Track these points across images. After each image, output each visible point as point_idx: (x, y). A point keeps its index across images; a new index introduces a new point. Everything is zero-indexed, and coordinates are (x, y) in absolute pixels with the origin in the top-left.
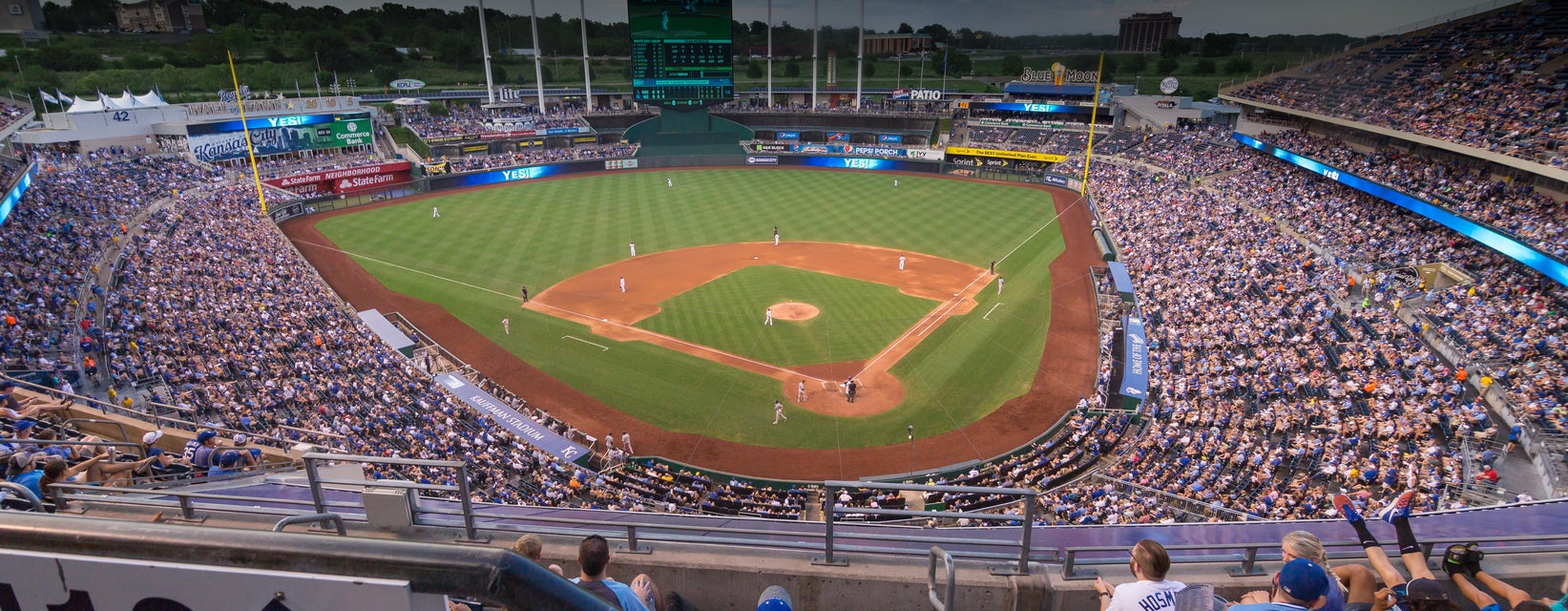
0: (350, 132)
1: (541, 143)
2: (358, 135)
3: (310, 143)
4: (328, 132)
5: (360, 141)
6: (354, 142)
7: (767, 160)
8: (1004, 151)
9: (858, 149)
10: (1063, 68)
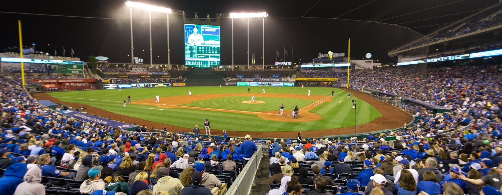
0: (74, 69)
1: (149, 76)
2: (77, 70)
3: (56, 71)
4: (64, 67)
5: (78, 72)
6: (75, 72)
7: (233, 84)
8: (316, 79)
9: (265, 80)
10: (332, 53)
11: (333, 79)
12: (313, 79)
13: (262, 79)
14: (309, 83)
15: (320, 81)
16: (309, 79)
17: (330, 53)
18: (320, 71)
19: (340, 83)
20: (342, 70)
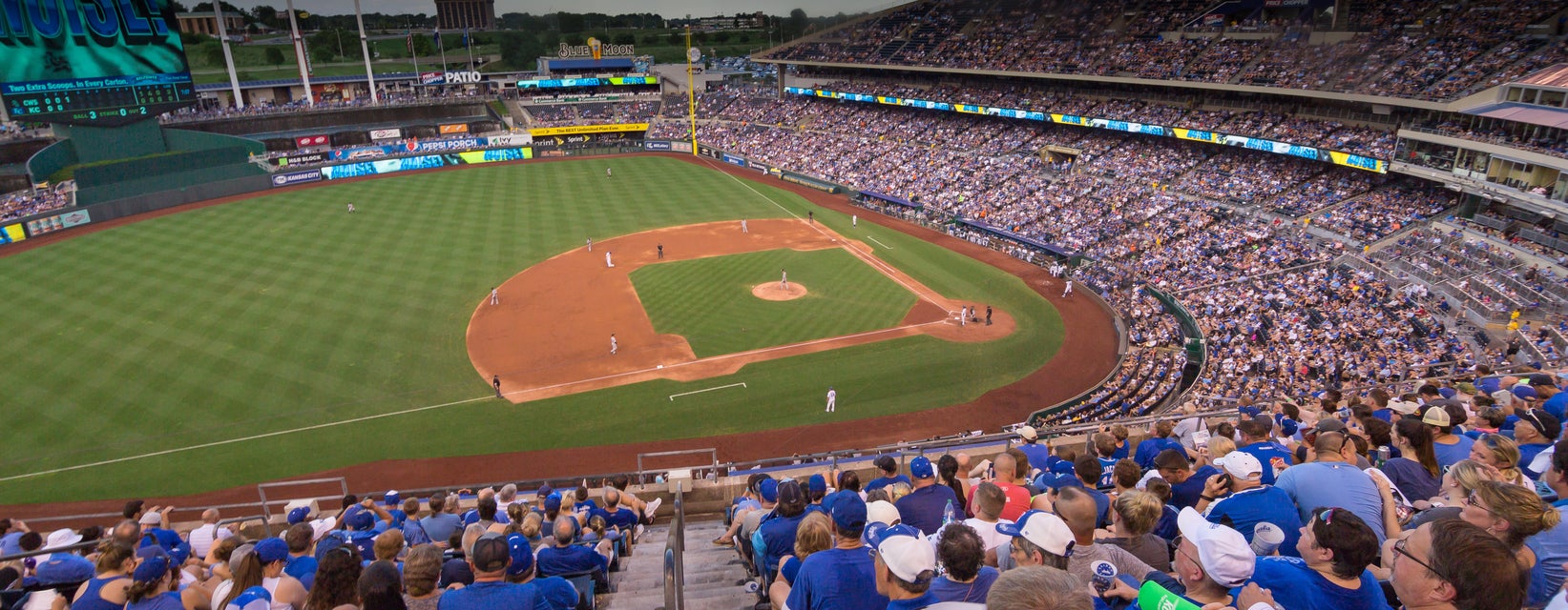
7: (305, 176)
8: (582, 127)
9: (425, 146)
10: (599, 43)
11: (633, 127)
12: (576, 130)
13: (416, 145)
14: (566, 141)
15: (598, 134)
16: (564, 130)
17: (593, 42)
18: (577, 99)
19: (669, 141)
20: (636, 94)
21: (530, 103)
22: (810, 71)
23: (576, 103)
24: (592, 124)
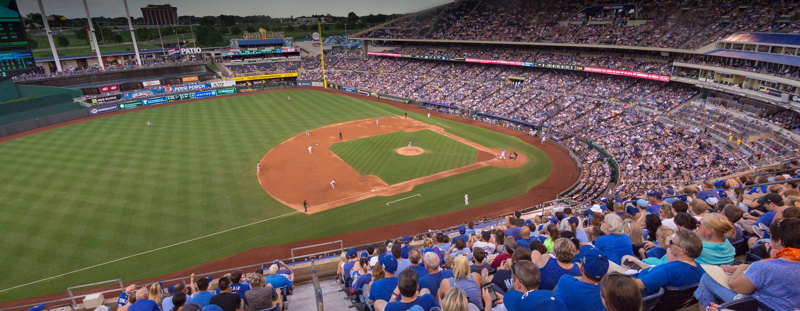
7: (109, 109)
8: (261, 76)
9: (176, 89)
10: (265, 31)
11: (289, 75)
12: (258, 77)
13: (171, 89)
14: (252, 83)
15: (270, 79)
16: (251, 78)
17: (262, 30)
18: (255, 61)
19: (310, 82)
20: (287, 57)
21: (230, 64)
22: (380, 43)
23: (255, 63)
24: (267, 74)
